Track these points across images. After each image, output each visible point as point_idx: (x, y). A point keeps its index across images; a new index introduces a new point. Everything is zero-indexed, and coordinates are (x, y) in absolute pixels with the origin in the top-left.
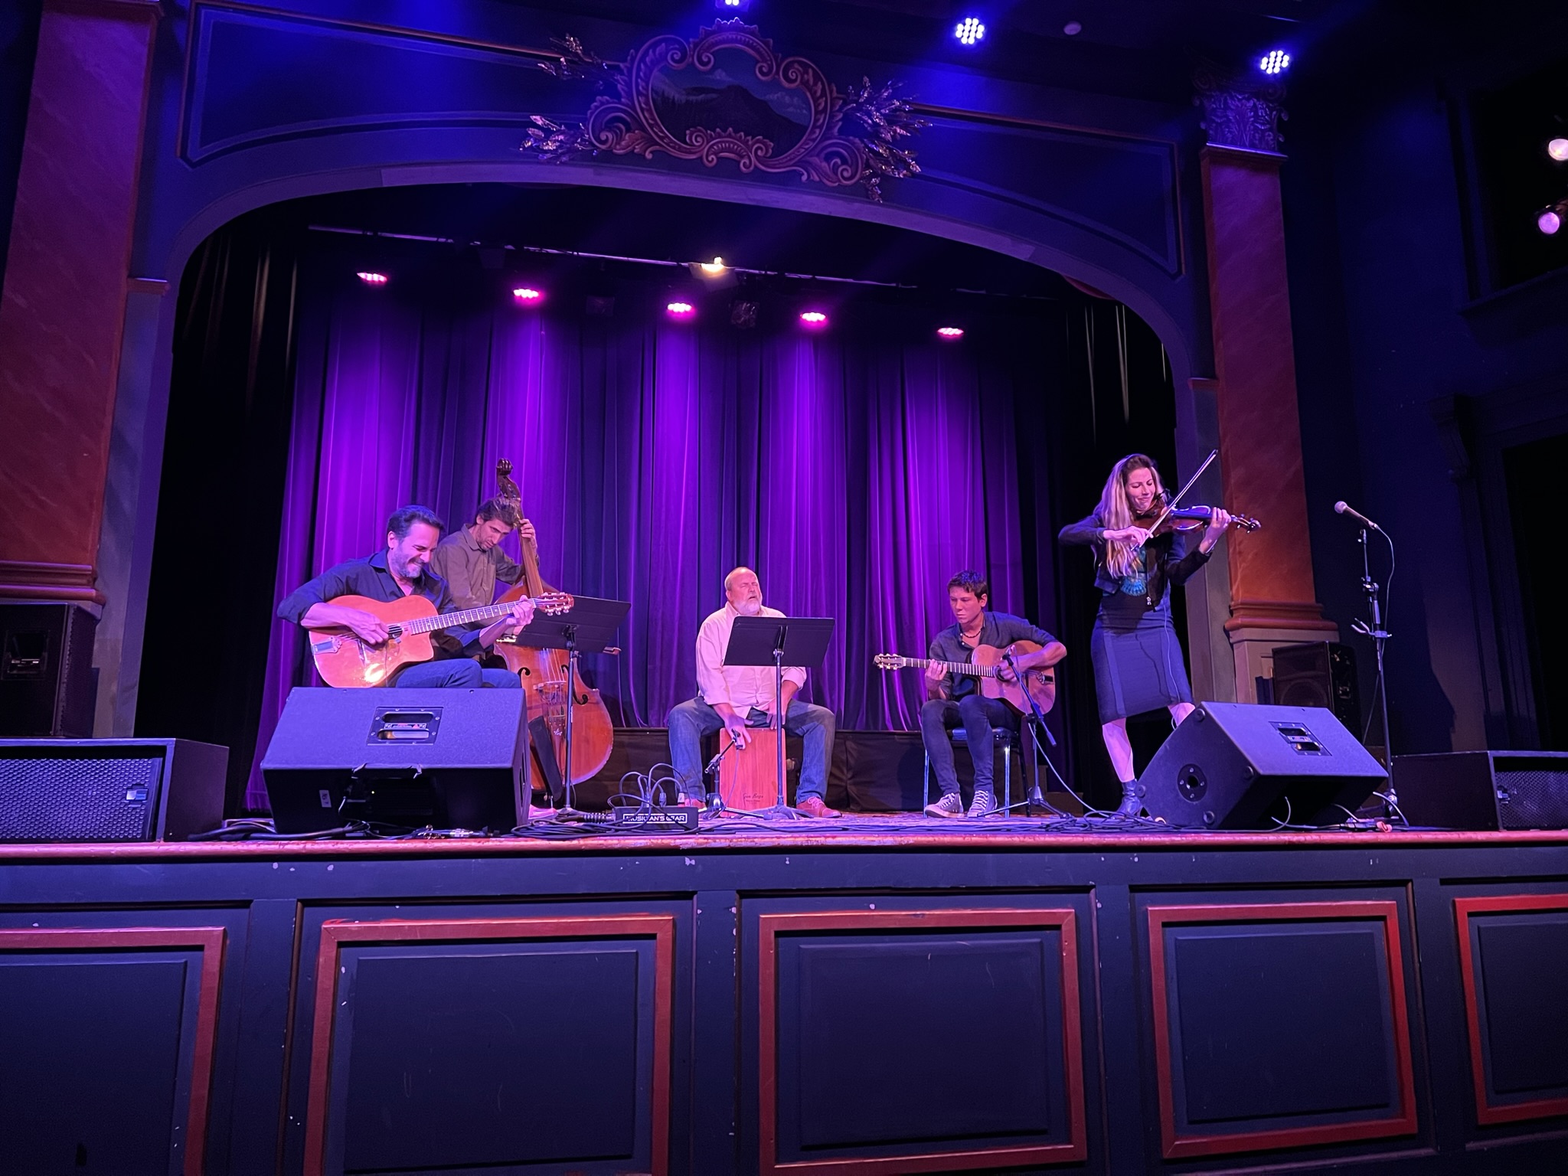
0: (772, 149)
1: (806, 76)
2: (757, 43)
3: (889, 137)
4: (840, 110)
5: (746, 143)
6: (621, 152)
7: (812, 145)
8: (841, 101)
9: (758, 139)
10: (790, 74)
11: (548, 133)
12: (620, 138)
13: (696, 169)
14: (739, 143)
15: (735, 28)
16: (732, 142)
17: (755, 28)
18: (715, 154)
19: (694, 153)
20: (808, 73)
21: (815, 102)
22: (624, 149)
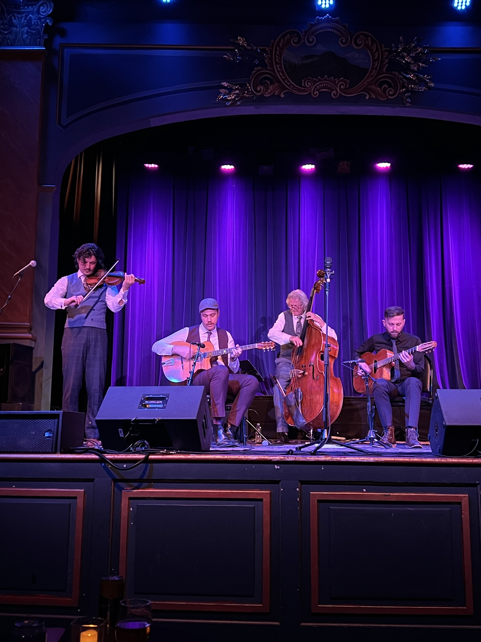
0: (349, 84)
1: (367, 42)
2: (339, 27)
3: (416, 68)
4: (386, 58)
5: (334, 82)
6: (269, 95)
7: (371, 79)
8: (387, 53)
9: (342, 79)
10: (358, 41)
11: (230, 90)
12: (267, 88)
13: (308, 100)
14: (330, 83)
15: (327, 20)
16: (327, 83)
17: (338, 18)
18: (318, 90)
19: (306, 91)
20: (368, 40)
21: (372, 55)
22: (270, 94)
